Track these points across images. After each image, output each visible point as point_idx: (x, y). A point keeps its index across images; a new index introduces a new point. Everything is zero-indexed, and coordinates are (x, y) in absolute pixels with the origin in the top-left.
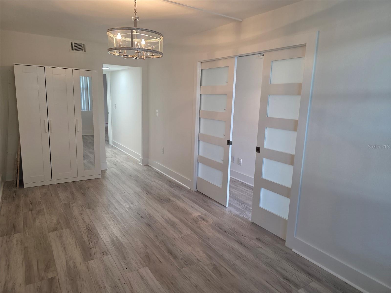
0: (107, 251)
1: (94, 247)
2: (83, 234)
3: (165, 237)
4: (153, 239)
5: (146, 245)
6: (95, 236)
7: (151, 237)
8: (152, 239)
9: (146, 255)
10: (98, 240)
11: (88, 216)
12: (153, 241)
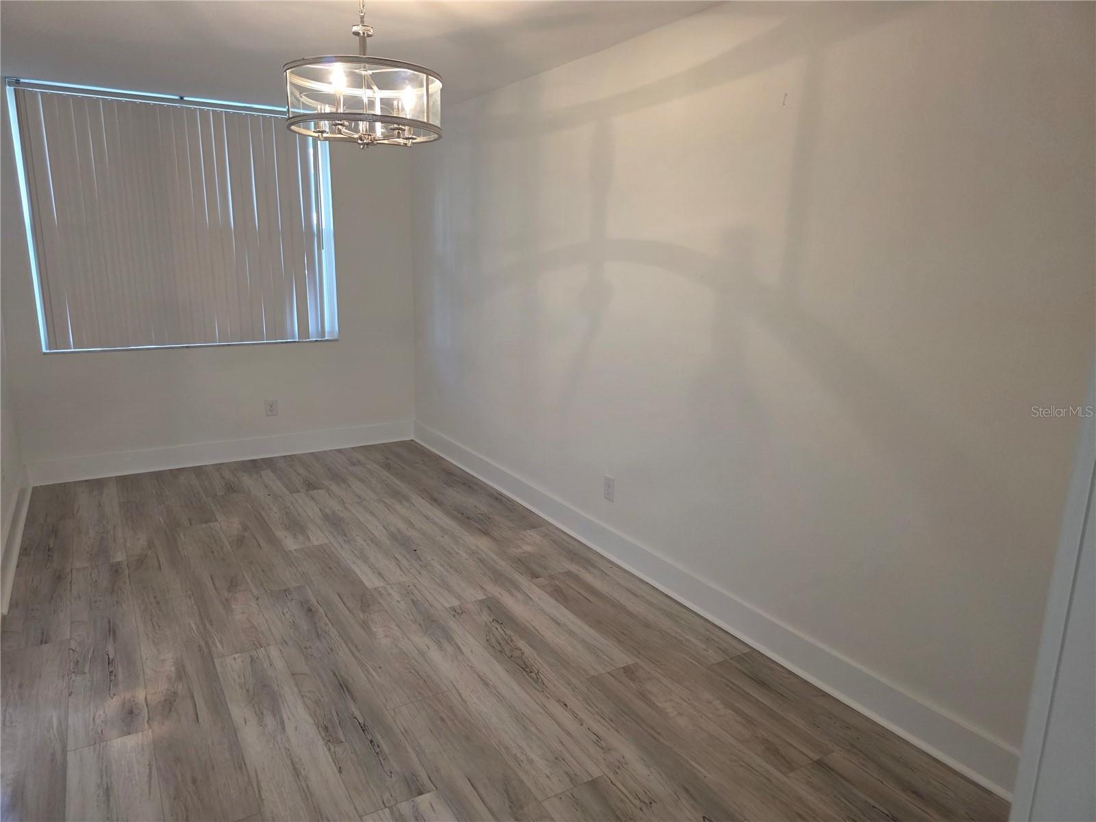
0: (457, 616)
1: (489, 624)
2: (535, 655)
3: (306, 648)
4: (344, 645)
5: (364, 628)
6: (501, 651)
7: (346, 649)
8: (345, 642)
9: (369, 607)
10: (487, 640)
11: (569, 734)
12: (343, 639)
